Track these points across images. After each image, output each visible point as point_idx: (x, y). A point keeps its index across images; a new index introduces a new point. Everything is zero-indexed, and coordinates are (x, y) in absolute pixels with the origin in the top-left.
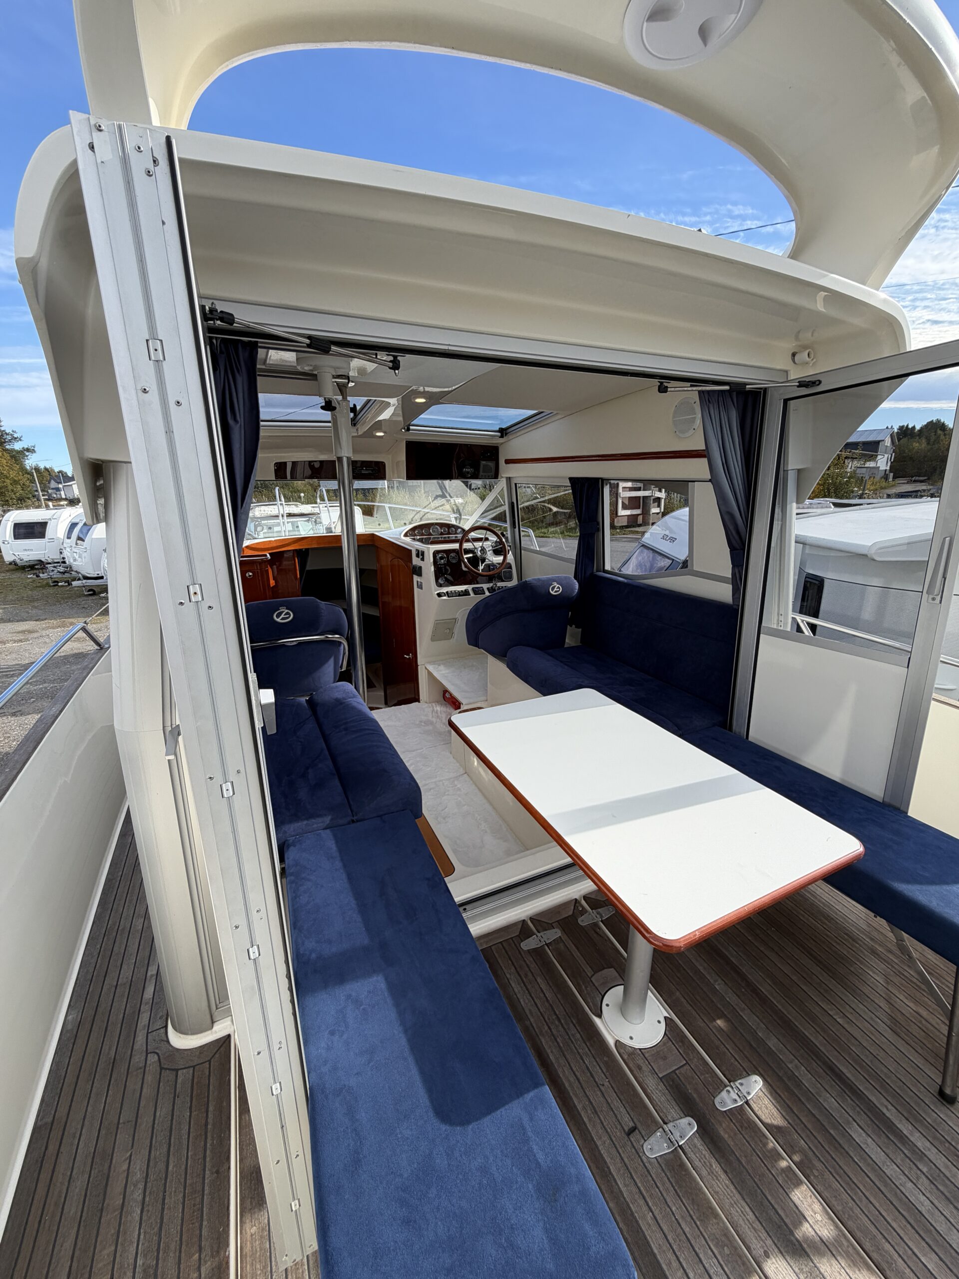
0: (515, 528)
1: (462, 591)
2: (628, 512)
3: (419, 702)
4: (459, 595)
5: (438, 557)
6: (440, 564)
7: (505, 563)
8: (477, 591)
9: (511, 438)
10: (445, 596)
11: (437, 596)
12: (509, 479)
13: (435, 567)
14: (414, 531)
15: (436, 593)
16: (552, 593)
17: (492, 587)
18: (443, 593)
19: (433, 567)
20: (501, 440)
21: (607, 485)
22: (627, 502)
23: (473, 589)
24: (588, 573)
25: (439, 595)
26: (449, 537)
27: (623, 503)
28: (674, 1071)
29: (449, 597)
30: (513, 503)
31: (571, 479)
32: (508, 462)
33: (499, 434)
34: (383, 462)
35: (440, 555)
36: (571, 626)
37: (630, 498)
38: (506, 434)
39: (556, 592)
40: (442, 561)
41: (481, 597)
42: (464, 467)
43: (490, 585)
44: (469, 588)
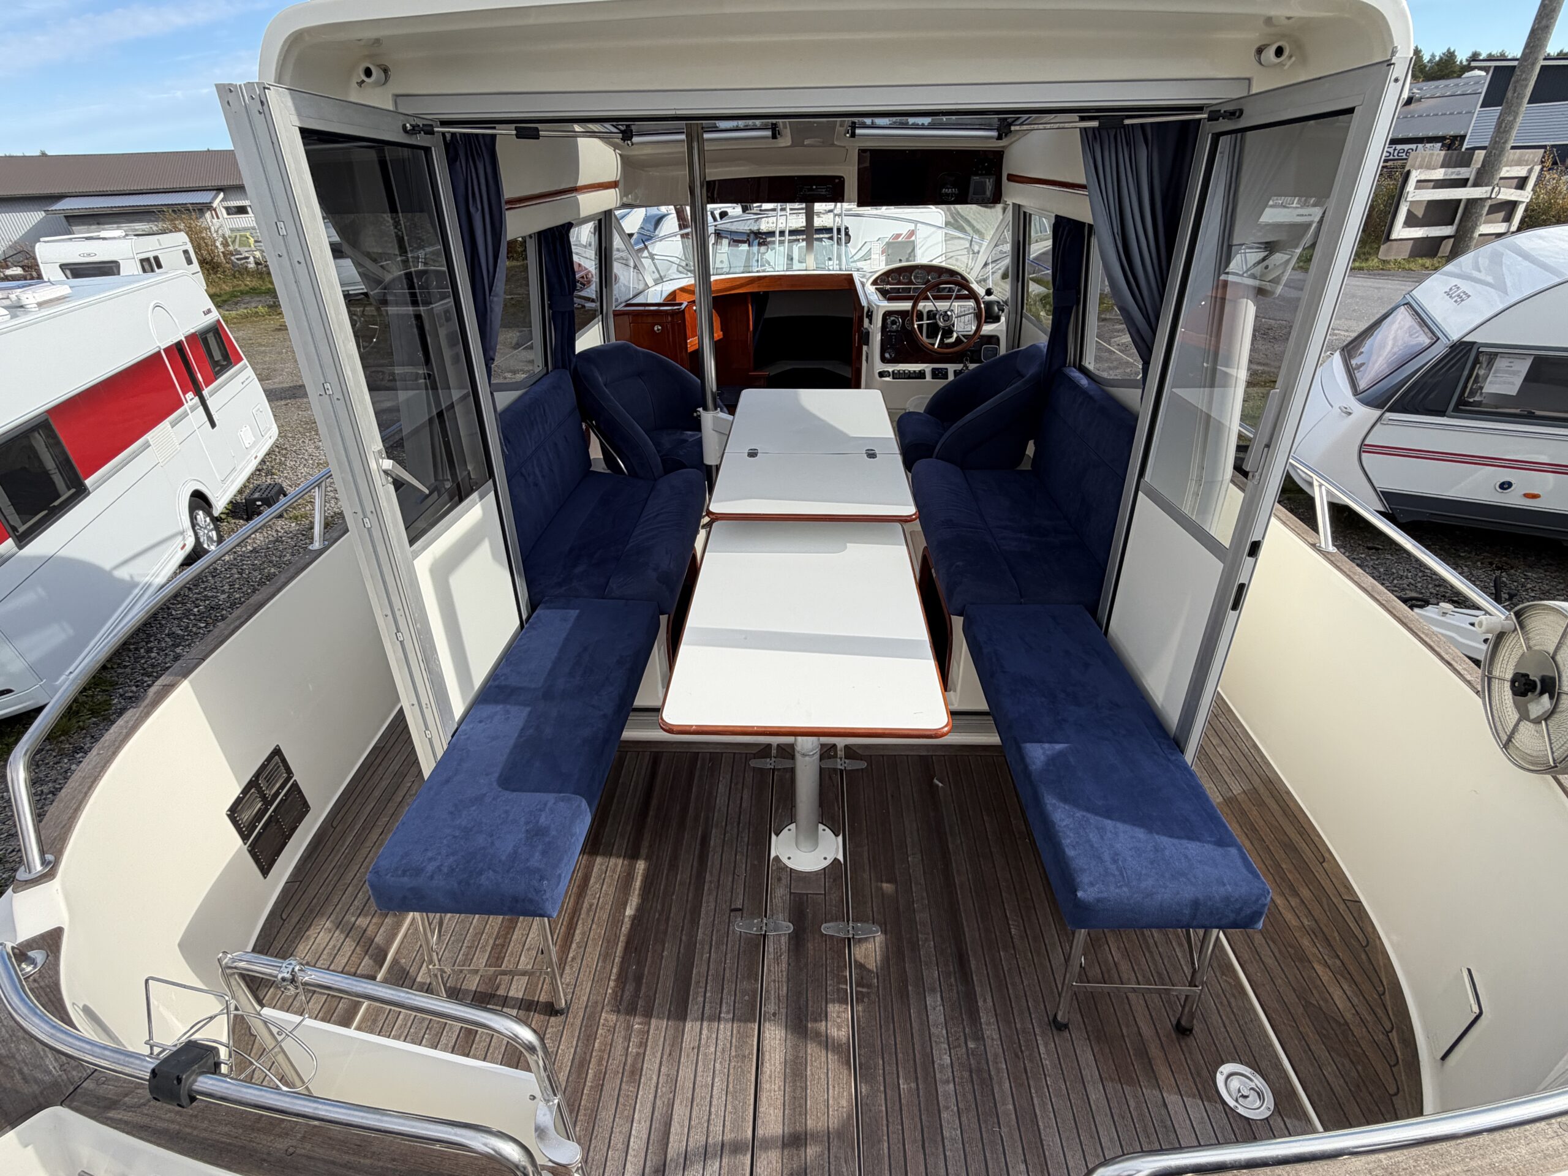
0: (1018, 281)
1: (915, 371)
2: (1419, 233)
4: (909, 378)
5: (887, 321)
6: (890, 331)
8: (937, 374)
10: (889, 376)
11: (877, 375)
12: (1015, 207)
13: (882, 336)
14: (889, 276)
15: (879, 371)
17: (961, 370)
18: (888, 372)
19: (881, 333)
20: (1001, 143)
22: (1420, 213)
23: (932, 369)
24: (1055, 367)
25: (882, 374)
27: (1410, 214)
28: (807, 894)
29: (893, 378)
30: (1019, 242)
31: (1055, 219)
32: (1012, 178)
33: (996, 134)
34: (843, 178)
35: (892, 318)
37: (1432, 204)
40: (895, 327)
41: (942, 383)
42: (944, 186)
43: (959, 367)
44: (927, 368)
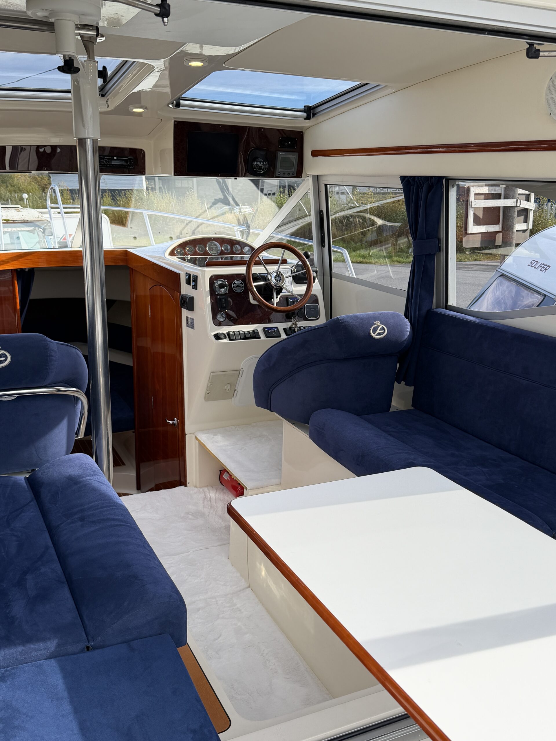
0: (323, 246)
1: (249, 332)
2: (482, 229)
3: (186, 486)
4: (246, 338)
5: (216, 284)
6: (218, 295)
7: (309, 295)
8: (270, 333)
9: (320, 121)
10: (225, 338)
11: (214, 339)
12: (317, 179)
13: (211, 298)
14: (184, 249)
15: (213, 334)
16: (374, 336)
17: (290, 328)
18: (223, 334)
19: (209, 297)
20: (308, 123)
21: (453, 186)
22: (481, 215)
23: (264, 329)
24: (424, 311)
25: (217, 337)
26: (232, 258)
27: (475, 216)
29: (230, 340)
30: (321, 212)
31: (404, 179)
32: (316, 153)
33: (304, 114)
34: (142, 150)
35: (220, 282)
36: (399, 383)
37: (486, 210)
38: (314, 115)
39: (379, 334)
40: (222, 290)
41: (275, 341)
42: (254, 160)
43: (288, 325)
44: (258, 327)
